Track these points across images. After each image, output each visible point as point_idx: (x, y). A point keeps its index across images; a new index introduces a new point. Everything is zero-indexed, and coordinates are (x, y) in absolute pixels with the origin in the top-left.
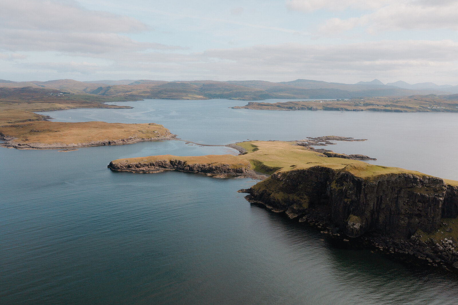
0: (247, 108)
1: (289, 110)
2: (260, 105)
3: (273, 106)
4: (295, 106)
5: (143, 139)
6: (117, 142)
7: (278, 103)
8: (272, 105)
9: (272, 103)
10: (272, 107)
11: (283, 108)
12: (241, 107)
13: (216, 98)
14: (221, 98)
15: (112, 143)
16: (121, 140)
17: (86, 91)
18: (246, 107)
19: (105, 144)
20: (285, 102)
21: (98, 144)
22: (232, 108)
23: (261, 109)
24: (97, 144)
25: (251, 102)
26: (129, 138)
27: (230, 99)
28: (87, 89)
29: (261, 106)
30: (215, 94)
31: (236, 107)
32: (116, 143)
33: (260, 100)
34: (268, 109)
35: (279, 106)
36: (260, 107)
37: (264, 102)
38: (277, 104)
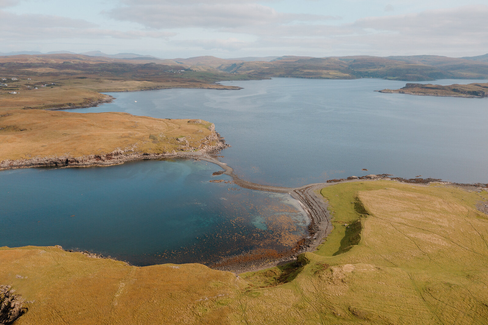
0: (403, 93)
1: (472, 96)
2: (423, 87)
3: (445, 89)
4: (484, 91)
5: (147, 155)
6: (82, 161)
7: (454, 85)
8: (443, 88)
9: (443, 85)
10: (443, 91)
11: (462, 93)
12: (394, 91)
13: (367, 78)
14: (373, 78)
15: (72, 162)
16: (93, 156)
17: (221, 68)
18: (401, 91)
19: (56, 165)
20: (466, 84)
21: (42, 164)
22: (380, 91)
23: (425, 94)
24: (40, 164)
25: (411, 84)
26: (113, 152)
27: (386, 79)
28: (222, 66)
29: (426, 90)
30: (366, 72)
31: (385, 90)
32: (80, 163)
33: (428, 80)
34: (436, 94)
35: (456, 91)
36: (423, 90)
37: (432, 84)
38: (453, 88)
